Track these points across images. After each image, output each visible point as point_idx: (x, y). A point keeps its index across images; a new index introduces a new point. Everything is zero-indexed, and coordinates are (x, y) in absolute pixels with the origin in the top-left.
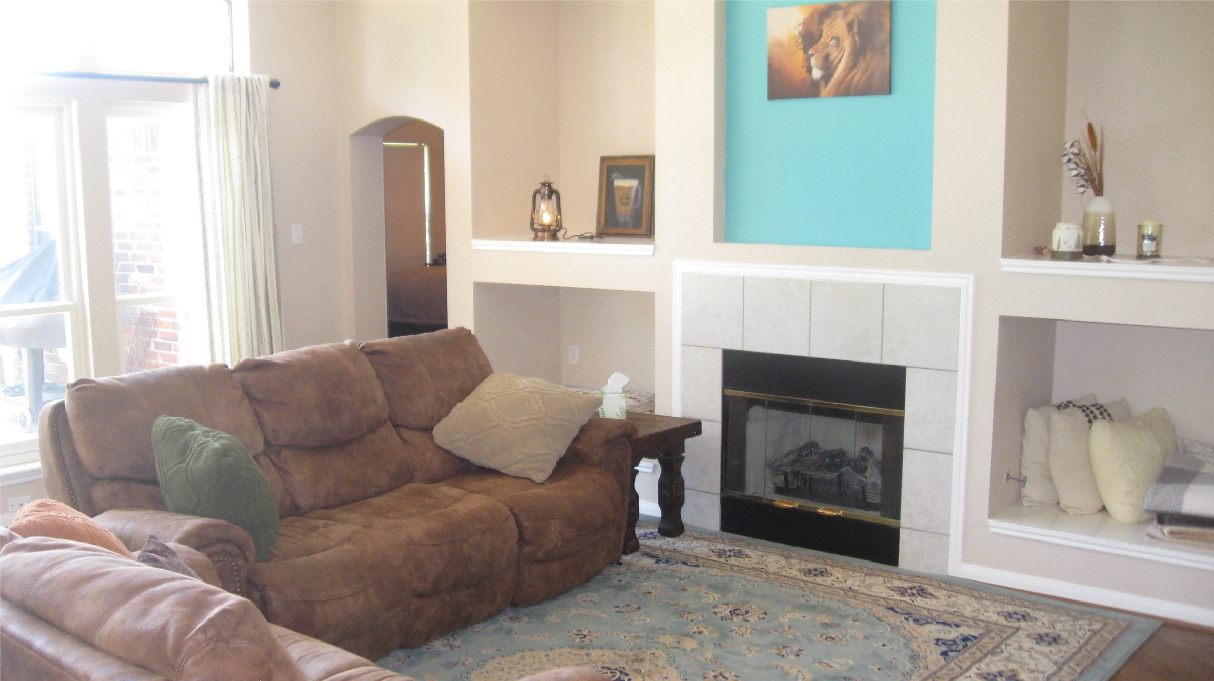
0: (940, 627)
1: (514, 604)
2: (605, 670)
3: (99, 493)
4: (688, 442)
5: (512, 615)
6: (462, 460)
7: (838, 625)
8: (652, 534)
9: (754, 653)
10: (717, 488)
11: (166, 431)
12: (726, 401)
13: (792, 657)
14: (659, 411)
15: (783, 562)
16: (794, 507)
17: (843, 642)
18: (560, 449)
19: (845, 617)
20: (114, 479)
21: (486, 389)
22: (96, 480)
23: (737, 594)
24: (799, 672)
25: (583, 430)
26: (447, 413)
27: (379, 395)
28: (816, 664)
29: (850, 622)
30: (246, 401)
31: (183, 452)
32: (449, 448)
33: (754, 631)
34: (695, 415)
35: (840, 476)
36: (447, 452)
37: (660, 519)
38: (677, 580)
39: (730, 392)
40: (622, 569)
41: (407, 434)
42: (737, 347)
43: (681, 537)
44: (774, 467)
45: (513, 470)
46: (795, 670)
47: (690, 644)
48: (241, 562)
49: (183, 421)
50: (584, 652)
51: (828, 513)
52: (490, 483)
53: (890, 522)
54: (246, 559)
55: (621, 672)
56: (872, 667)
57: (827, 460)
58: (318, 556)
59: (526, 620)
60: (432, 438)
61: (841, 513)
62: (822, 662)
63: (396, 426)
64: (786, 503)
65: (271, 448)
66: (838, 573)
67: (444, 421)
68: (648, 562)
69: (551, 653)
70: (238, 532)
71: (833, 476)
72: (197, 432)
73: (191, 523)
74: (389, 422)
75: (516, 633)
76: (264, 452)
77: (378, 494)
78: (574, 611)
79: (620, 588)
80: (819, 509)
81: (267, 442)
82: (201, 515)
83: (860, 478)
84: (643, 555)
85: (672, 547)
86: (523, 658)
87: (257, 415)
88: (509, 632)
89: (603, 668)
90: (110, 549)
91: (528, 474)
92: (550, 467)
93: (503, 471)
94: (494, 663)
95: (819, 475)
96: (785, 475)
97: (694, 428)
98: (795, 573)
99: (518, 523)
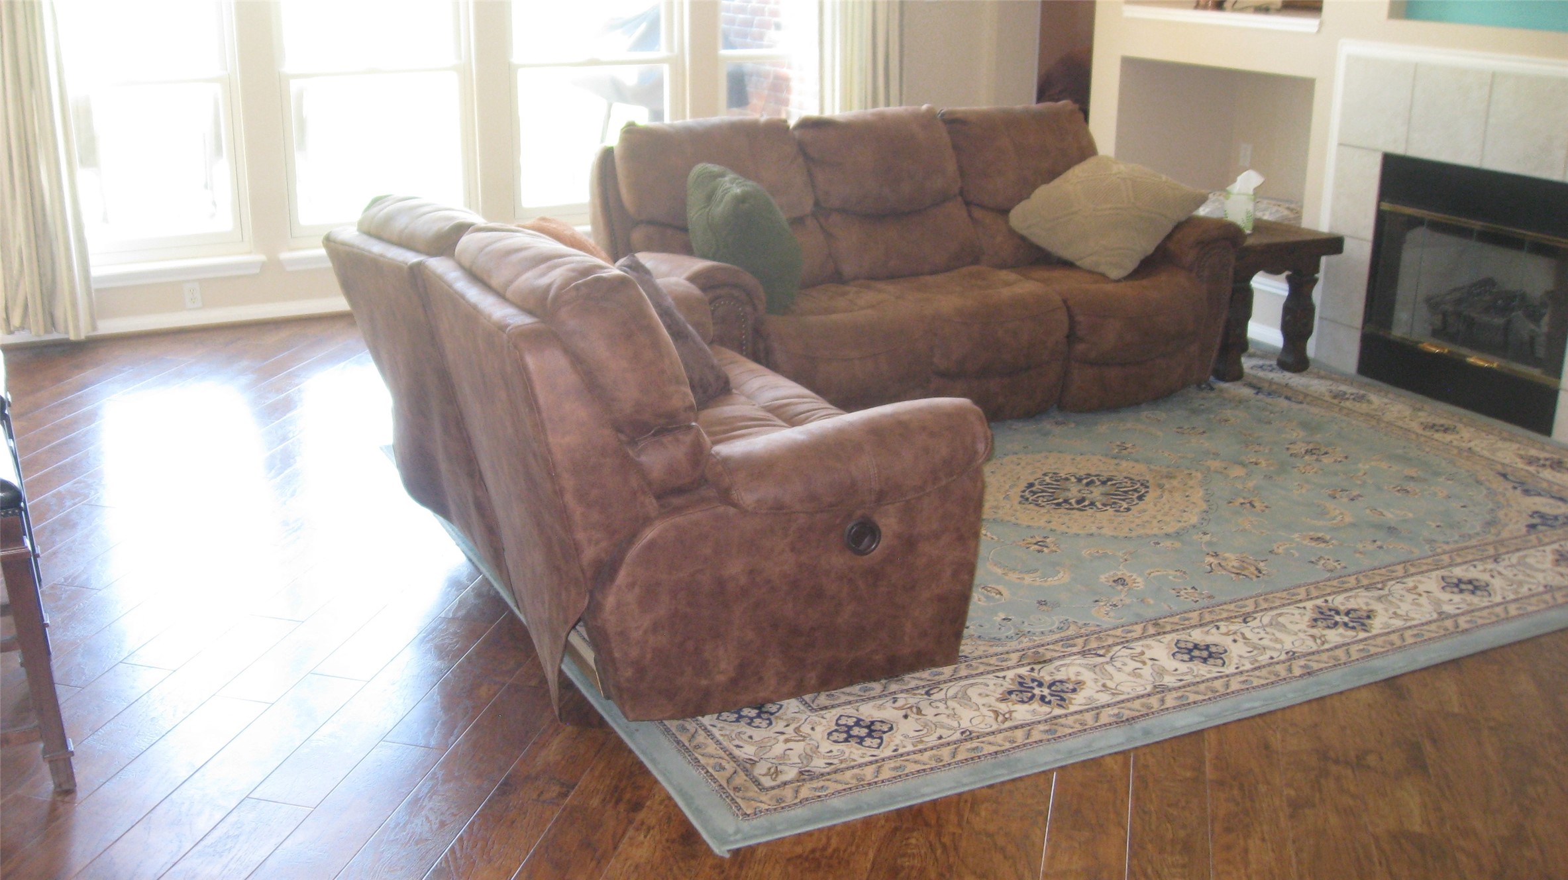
0: (1552, 501)
1: (1062, 407)
2: (1126, 480)
3: (637, 235)
4: (1324, 260)
5: (1060, 419)
6: (1038, 249)
7: (1425, 480)
8: (1271, 366)
9: (1304, 491)
10: (1358, 321)
11: (698, 177)
12: (1381, 218)
13: (1345, 500)
14: (1307, 223)
15: (1407, 412)
16: (1442, 353)
17: (1416, 497)
18: (1147, 246)
19: (1436, 474)
20: (651, 222)
21: (1078, 173)
22: (637, 223)
23: (1327, 435)
24: (1341, 514)
25: (1179, 227)
26: (1028, 196)
27: (951, 167)
28: (1368, 511)
29: (1441, 480)
30: (800, 160)
31: (709, 198)
32: (1024, 232)
33: (1320, 472)
34: (1340, 230)
35: (1509, 322)
36: (1023, 238)
37: (1280, 351)
38: (1268, 413)
39: (1386, 206)
40: (1212, 395)
41: (978, 213)
42: (1399, 149)
43: (1305, 373)
44: (1433, 303)
45: (1086, 263)
46: (1337, 512)
47: (1238, 471)
48: (748, 309)
49: (715, 168)
50: (1116, 461)
51: (1481, 363)
52: (1057, 274)
53: (1548, 380)
54: (755, 309)
55: (1142, 485)
56: (1430, 523)
57: (1500, 302)
58: (834, 317)
59: (1073, 425)
60: (1007, 222)
61: (1495, 365)
62: (1376, 510)
63: (968, 204)
64: (1433, 348)
65: (821, 210)
66: (1466, 433)
67: (1023, 204)
68: (1247, 392)
69: (1079, 458)
70: (748, 279)
71: (1499, 321)
72: (727, 179)
73: (699, 265)
74: (960, 198)
75: (1054, 436)
76: (813, 215)
77: (932, 273)
78: (1129, 425)
79: (1194, 412)
80: (1471, 357)
81: (817, 204)
82: (713, 258)
83: (1532, 326)
84: (1245, 385)
85: (1284, 382)
86: (1047, 457)
87: (811, 175)
88: (1046, 434)
89: (1126, 478)
90: (587, 252)
91: (1103, 269)
92: (1131, 265)
93: (1078, 263)
94: (1014, 458)
95: (1486, 319)
96: (1445, 314)
97: (1334, 245)
98: (1415, 426)
99: (1071, 317)
